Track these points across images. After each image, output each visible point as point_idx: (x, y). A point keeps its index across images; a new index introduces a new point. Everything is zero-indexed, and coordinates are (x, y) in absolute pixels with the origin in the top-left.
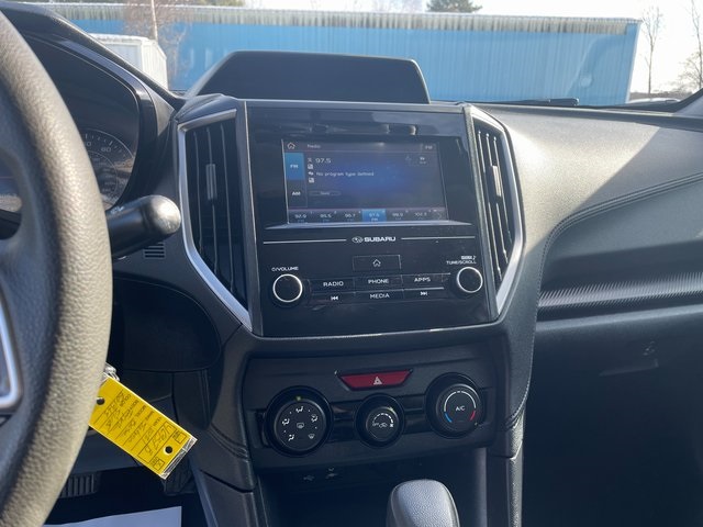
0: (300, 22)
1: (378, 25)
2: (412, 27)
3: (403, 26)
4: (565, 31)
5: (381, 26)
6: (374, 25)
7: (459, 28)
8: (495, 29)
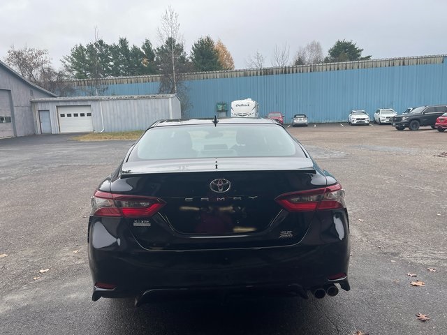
0: (249, 75)
1: (291, 72)
2: (311, 71)
3: (305, 71)
4: (404, 64)
5: (293, 72)
6: (289, 73)
7: (338, 69)
8: (360, 67)
